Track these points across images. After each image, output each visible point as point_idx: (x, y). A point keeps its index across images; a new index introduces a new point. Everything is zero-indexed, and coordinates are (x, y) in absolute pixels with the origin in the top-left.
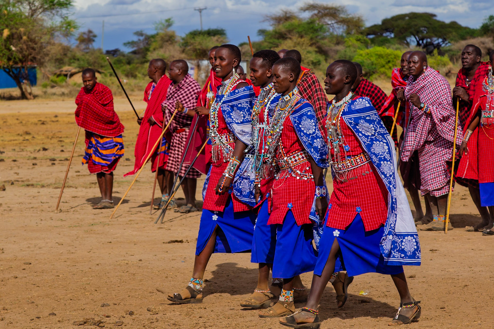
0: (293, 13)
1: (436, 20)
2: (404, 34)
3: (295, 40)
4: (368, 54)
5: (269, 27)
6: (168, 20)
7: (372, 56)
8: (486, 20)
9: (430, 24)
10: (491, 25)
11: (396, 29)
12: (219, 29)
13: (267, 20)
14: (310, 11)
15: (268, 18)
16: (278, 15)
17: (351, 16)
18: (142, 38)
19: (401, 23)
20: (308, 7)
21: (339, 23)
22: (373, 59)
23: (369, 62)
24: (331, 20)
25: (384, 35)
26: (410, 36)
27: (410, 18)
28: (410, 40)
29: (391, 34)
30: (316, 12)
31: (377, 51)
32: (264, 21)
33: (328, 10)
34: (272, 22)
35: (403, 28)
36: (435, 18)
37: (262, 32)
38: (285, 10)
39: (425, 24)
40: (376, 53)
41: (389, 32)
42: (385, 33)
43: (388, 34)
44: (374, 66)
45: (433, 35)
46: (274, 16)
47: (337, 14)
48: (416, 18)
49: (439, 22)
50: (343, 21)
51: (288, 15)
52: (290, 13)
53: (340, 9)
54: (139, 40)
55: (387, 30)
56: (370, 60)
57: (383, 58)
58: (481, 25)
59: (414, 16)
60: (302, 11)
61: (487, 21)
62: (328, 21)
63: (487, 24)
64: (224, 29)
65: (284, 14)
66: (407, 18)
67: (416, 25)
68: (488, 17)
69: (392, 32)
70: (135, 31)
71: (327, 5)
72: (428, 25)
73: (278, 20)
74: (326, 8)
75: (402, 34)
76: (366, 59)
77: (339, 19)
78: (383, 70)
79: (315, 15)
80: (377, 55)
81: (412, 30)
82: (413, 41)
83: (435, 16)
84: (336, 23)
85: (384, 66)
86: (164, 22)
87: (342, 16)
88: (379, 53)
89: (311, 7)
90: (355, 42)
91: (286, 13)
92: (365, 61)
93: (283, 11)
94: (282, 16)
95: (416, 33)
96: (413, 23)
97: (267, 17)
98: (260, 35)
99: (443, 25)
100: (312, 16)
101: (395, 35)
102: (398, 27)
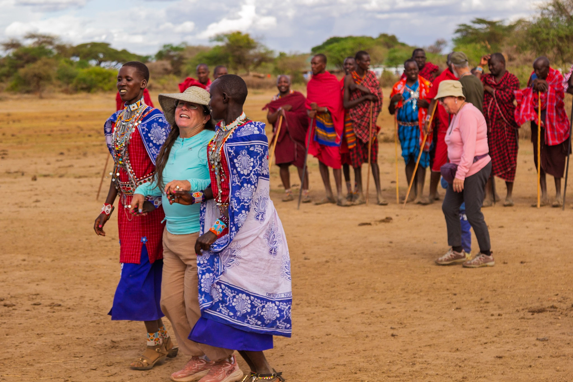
0: (18, 41)
1: (110, 48)
2: (87, 58)
8: (161, 47)
9: (107, 51)
10: (164, 52)
11: (81, 54)
14: (32, 39)
16: (7, 42)
19: (85, 50)
20: (29, 35)
22: (93, 76)
23: (90, 79)
25: (72, 59)
26: (91, 60)
27: (91, 46)
30: (36, 40)
33: (45, 39)
35: (87, 53)
39: (103, 50)
41: (76, 56)
45: (108, 59)
46: (3, 43)
47: (53, 41)
48: (96, 46)
49: (113, 50)
51: (15, 42)
53: (54, 37)
56: (91, 77)
58: (158, 51)
59: (94, 45)
60: (25, 39)
61: (162, 49)
63: (162, 51)
65: (12, 42)
66: (89, 47)
67: (96, 52)
68: (163, 45)
71: (45, 34)
72: (105, 52)
77: (55, 46)
78: (100, 85)
79: (37, 42)
81: (93, 55)
82: (93, 64)
83: (109, 45)
84: (53, 48)
85: (100, 82)
87: (57, 43)
89: (32, 36)
91: (12, 40)
93: (10, 39)
95: (96, 57)
96: (93, 50)
99: (116, 52)
100: (34, 43)
101: (81, 59)
102: (82, 52)
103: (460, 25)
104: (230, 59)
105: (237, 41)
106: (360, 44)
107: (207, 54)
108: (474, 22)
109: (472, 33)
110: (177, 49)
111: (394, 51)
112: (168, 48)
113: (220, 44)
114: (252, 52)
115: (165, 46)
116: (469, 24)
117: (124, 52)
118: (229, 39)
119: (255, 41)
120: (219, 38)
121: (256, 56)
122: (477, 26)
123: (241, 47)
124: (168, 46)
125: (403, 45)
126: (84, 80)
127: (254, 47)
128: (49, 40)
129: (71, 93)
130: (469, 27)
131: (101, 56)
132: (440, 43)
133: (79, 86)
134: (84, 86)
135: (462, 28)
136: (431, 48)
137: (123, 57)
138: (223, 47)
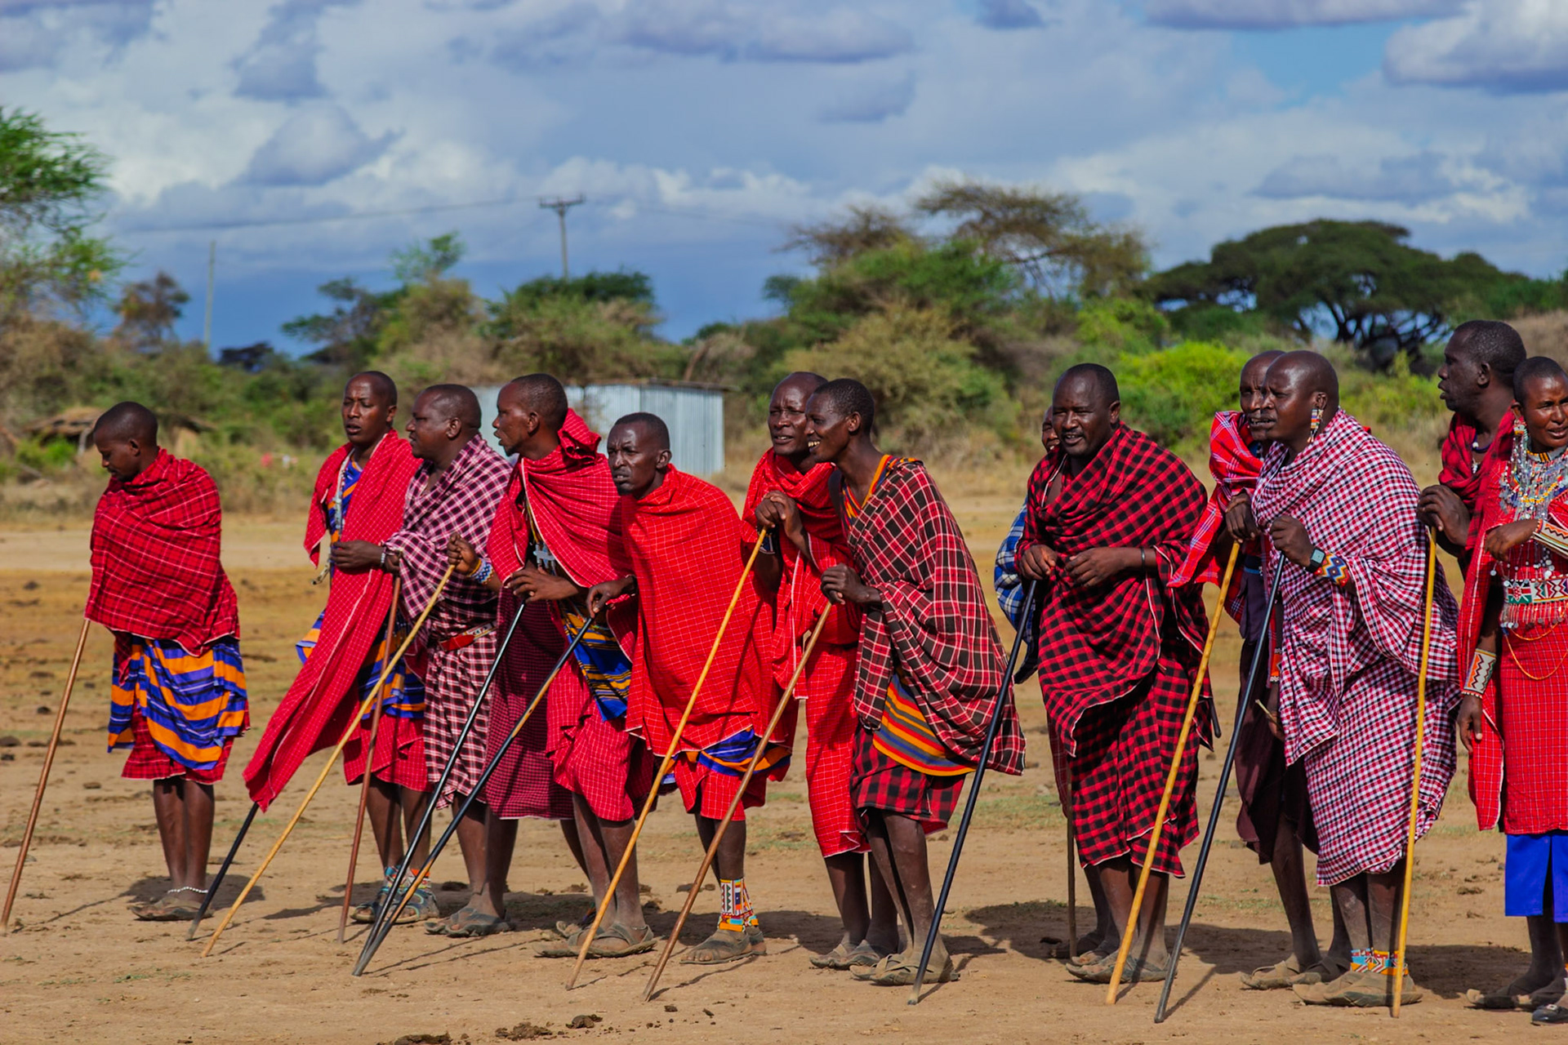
0: (892, 220)
1: (1406, 248)
2: (1293, 299)
3: (897, 318)
4: (1160, 369)
5: (807, 270)
6: (441, 243)
7: (1172, 376)
9: (1386, 262)
11: (1264, 279)
12: (628, 272)
13: (800, 242)
14: (955, 213)
15: (803, 237)
16: (839, 224)
17: (1099, 232)
18: (348, 306)
19: (1282, 258)
20: (947, 196)
21: (1060, 258)
22: (1179, 387)
23: (1164, 396)
24: (1029, 245)
25: (1222, 299)
26: (1313, 306)
27: (1314, 240)
28: (1314, 319)
29: (1244, 296)
30: (974, 215)
31: (1194, 359)
32: (787, 248)
33: (1018, 211)
34: (817, 252)
35: (1289, 274)
36: (1402, 241)
37: (780, 286)
38: (863, 209)
39: (1370, 261)
40: (1191, 364)
41: (1241, 288)
42: (1226, 292)
43: (1235, 295)
44: (1180, 413)
45: (1395, 301)
46: (823, 231)
47: (1051, 223)
48: (1334, 239)
49: (1417, 254)
50: (1073, 250)
51: (874, 227)
52: (883, 218)
53: (1060, 204)
54: (340, 312)
55: (1230, 282)
56: (1168, 389)
57: (1212, 381)
59: (1326, 232)
60: (926, 213)
62: (1019, 248)
64: (644, 272)
65: (861, 223)
66: (1303, 240)
67: (1334, 267)
69: (1248, 289)
70: (325, 281)
71: (1015, 192)
72: (1377, 267)
73: (840, 243)
74: (1011, 203)
75: (1286, 296)
76: (1153, 387)
77: (1057, 244)
79: (973, 225)
80: (1191, 370)
81: (1322, 282)
82: (1324, 323)
83: (1402, 232)
84: (1049, 254)
86: (426, 248)
87: (1067, 230)
88: (1199, 365)
89: (954, 199)
90: (1113, 325)
91: (868, 218)
92: (1149, 392)
93: (857, 212)
94: (852, 229)
95: (1335, 294)
96: (1324, 259)
97: (801, 232)
98: (772, 296)
99: (1430, 267)
101: (1260, 302)
102: (1269, 270)
128: (1034, 216)
131: (1363, 286)
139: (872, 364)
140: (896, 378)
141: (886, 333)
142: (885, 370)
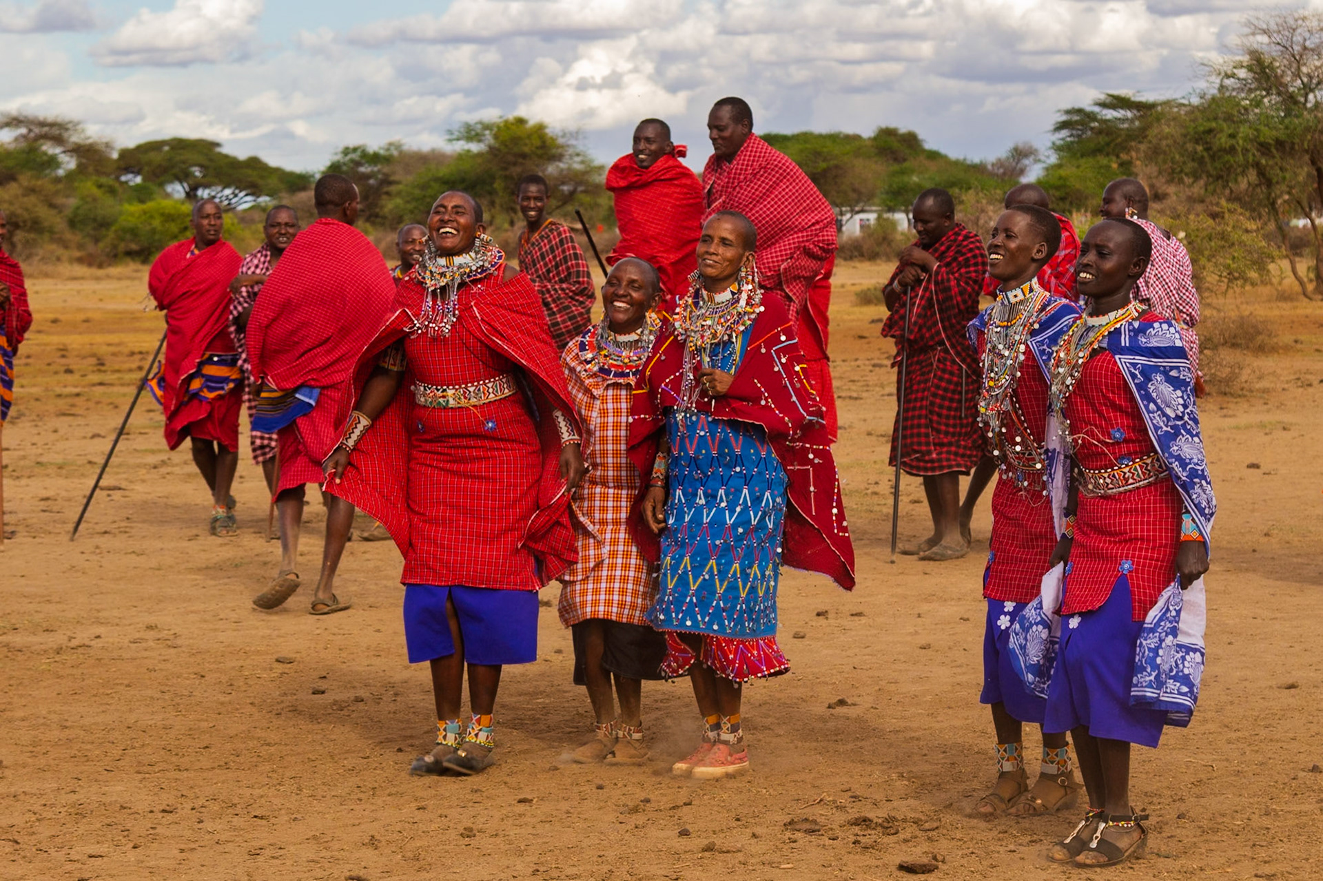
1: (220, 154)
2: (162, 179)
3: (25, 183)
7: (152, 217)
8: (336, 154)
9: (211, 160)
10: (345, 164)
11: (146, 168)
14: (12, 129)
17: (90, 141)
19: (156, 157)
20: (8, 120)
21: (70, 154)
22: (156, 223)
23: (148, 228)
24: (55, 147)
25: (123, 178)
26: (171, 182)
27: (173, 148)
29: (135, 177)
30: (23, 131)
33: (46, 129)
35: (160, 166)
36: (218, 150)
39: (201, 159)
41: (132, 172)
42: (125, 174)
43: (130, 176)
45: (215, 181)
47: (66, 135)
48: (183, 148)
49: (226, 156)
50: (77, 150)
53: (70, 126)
55: (127, 170)
56: (150, 224)
57: (173, 220)
58: (328, 164)
59: (179, 145)
61: (338, 157)
62: (49, 148)
63: (338, 162)
66: (166, 148)
67: (184, 162)
68: (341, 147)
69: (138, 173)
71: (45, 117)
72: (206, 163)
74: (42, 124)
75: (158, 177)
76: (142, 223)
77: (70, 147)
79: (24, 136)
80: (162, 215)
81: (176, 170)
82: (178, 192)
83: (218, 145)
84: (64, 152)
87: (75, 138)
89: (13, 121)
90: (95, 191)
92: (140, 226)
95: (183, 176)
96: (177, 158)
99: (233, 163)
100: (16, 139)
101: (144, 180)
102: (149, 163)
103: (1068, 112)
104: (498, 185)
105: (516, 140)
106: (817, 154)
107: (443, 172)
108: (1103, 105)
109: (1099, 132)
110: (375, 158)
111: (903, 172)
112: (355, 156)
113: (475, 147)
114: (551, 169)
115: (346, 151)
116: (1089, 108)
117: (254, 163)
118: (496, 137)
119: (561, 141)
120: (471, 134)
121: (564, 178)
122: (1110, 114)
123: (524, 156)
124: (355, 150)
125: (934, 156)
126: (134, 232)
127: (559, 158)
128: (55, 131)
129: (100, 266)
130: (1091, 116)
131: (197, 172)
132: (1021, 153)
133: (122, 247)
134: (134, 247)
135: (1076, 118)
136: (1000, 164)
137: (253, 175)
138: (480, 155)
139: (12, 208)
140: (26, 215)
141: (20, 192)
142: (19, 211)
